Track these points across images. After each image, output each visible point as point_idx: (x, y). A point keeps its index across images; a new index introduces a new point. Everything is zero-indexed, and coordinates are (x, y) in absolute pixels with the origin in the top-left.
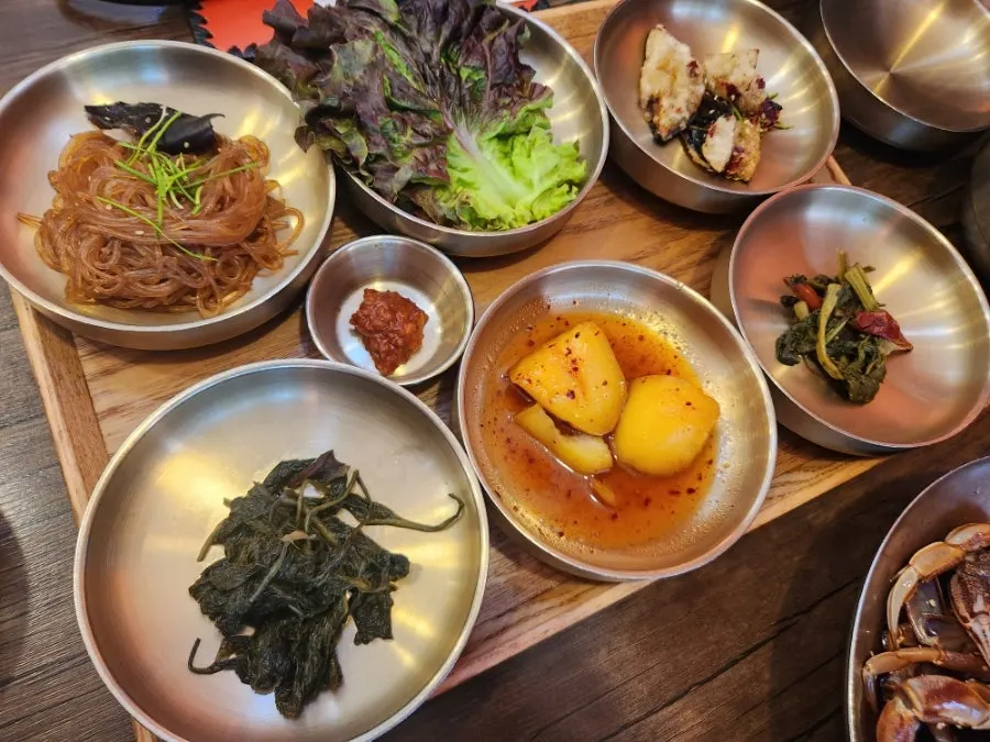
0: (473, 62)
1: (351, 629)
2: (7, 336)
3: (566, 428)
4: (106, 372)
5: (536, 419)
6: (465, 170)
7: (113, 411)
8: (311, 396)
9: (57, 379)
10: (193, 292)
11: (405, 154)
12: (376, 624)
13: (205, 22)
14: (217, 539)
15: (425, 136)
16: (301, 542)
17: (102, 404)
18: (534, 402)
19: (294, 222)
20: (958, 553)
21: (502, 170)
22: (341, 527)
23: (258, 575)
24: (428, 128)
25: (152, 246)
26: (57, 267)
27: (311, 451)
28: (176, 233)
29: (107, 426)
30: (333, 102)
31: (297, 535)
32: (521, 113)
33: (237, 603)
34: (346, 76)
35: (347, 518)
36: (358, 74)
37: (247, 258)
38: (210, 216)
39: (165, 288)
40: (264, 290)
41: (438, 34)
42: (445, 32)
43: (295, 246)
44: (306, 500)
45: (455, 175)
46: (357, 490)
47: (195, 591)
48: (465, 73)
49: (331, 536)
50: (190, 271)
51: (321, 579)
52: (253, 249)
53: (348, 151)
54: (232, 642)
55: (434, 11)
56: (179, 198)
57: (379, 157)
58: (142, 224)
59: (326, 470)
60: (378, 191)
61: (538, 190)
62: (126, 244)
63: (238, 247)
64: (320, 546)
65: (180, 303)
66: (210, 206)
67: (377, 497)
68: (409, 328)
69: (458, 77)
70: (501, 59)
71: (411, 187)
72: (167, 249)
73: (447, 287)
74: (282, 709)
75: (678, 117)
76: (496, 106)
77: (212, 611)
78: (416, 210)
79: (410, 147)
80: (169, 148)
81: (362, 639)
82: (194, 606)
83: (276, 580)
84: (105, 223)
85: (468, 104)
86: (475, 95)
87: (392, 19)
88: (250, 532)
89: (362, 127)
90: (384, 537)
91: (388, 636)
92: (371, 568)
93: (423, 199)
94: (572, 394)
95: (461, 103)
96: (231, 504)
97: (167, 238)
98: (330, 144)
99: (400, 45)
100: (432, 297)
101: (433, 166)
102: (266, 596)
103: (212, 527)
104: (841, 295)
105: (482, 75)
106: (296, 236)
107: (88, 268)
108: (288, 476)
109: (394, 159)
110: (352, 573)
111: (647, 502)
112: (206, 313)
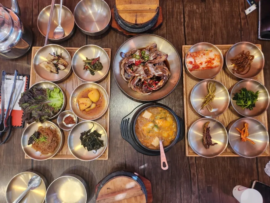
0: (38, 96)
1: (99, 138)
2: (53, 161)
3: (90, 107)
4: (62, 152)
5: (87, 110)
6: (53, 104)
7: (67, 153)
8: (73, 135)
9: (61, 157)
10: (57, 141)
11: (48, 111)
12: (100, 135)
13: (16, 126)
14: (85, 147)
15: (47, 108)
16: (88, 140)
17: (65, 154)
18: (85, 109)
19: (52, 127)
20: (123, 68)
21: (54, 99)
22: (89, 135)
23: (89, 145)
24: (46, 107)
25: (51, 144)
26: (48, 154)
27: (80, 135)
28: (50, 141)
29: (68, 154)
30: (39, 118)
31: (87, 140)
32: (48, 94)
33: (91, 147)
34: (36, 115)
35: (89, 134)
36: (36, 113)
37: (55, 134)
38: (49, 136)
39: (56, 144)
40: (60, 134)
41: (32, 99)
42: (32, 98)
43: (55, 128)
44: (85, 138)
45: (53, 106)
46: (86, 132)
47: (88, 151)
48: (39, 98)
49: (89, 137)
50: (54, 141)
51: (93, 139)
52: (54, 133)
53: (46, 118)
54: (95, 149)
55: (28, 99)
56: (46, 139)
57: (48, 115)
58: (48, 144)
59: (82, 134)
60: (52, 117)
61: (59, 97)
62: (49, 146)
63: (53, 134)
64: (89, 138)
65: (57, 143)
66: (48, 136)
67: (88, 130)
68: (70, 119)
69: (39, 99)
70: (39, 93)
71: (53, 112)
72: (51, 142)
73: (67, 113)
74: (102, 147)
75: (55, 69)
76: (45, 96)
77: (91, 150)
78: (56, 113)
79: (48, 110)
80: (38, 138)
81: (100, 137)
82: (90, 151)
83: (91, 143)
84: (46, 147)
85: (44, 99)
86: (43, 98)
87: (28, 105)
88: (85, 144)
89: (43, 116)
90: (92, 131)
91: (101, 135)
92: (94, 134)
93: (55, 111)
94: (86, 105)
95: (43, 100)
96: (82, 144)
97: (50, 142)
98: (45, 120)
99: (32, 105)
100: (68, 114)
101: (51, 109)
102: (92, 145)
103: (83, 147)
104: (88, 64)
105: (40, 96)
106: (54, 127)
107: (50, 150)
108: (81, 138)
109: (49, 113)
110: (94, 136)
111: (101, 102)
112: (60, 140)
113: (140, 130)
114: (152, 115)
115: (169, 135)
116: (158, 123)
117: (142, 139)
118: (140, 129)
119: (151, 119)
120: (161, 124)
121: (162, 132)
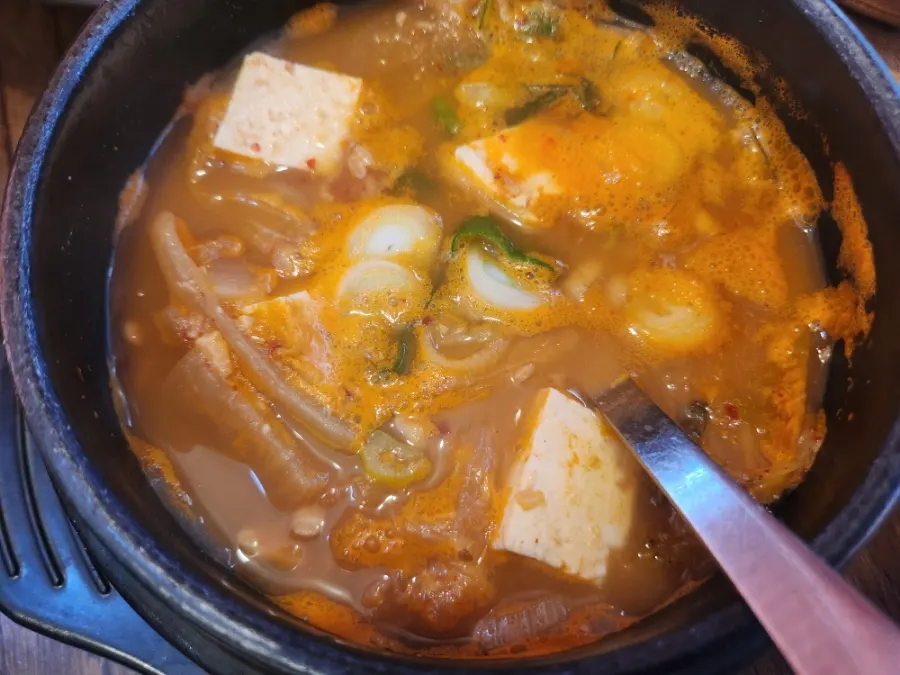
113: (221, 363)
114: (365, 103)
115: (734, 310)
116: (498, 176)
117: (311, 522)
118: (211, 347)
119: (363, 160)
120: (543, 182)
121: (598, 289)
